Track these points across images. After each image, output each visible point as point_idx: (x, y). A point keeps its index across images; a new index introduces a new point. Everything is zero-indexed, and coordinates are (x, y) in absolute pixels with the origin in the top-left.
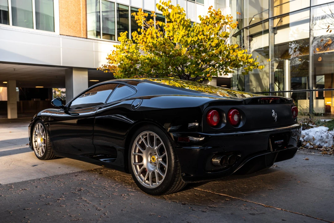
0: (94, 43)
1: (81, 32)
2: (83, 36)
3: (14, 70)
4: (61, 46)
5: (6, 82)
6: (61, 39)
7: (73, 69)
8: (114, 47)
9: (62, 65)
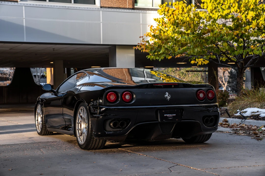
0: (141, 14)
1: (126, 2)
2: (128, 6)
3: (54, 50)
4: (101, 21)
5: (52, 63)
6: (101, 12)
7: (117, 47)
8: (155, 20)
9: (102, 43)
